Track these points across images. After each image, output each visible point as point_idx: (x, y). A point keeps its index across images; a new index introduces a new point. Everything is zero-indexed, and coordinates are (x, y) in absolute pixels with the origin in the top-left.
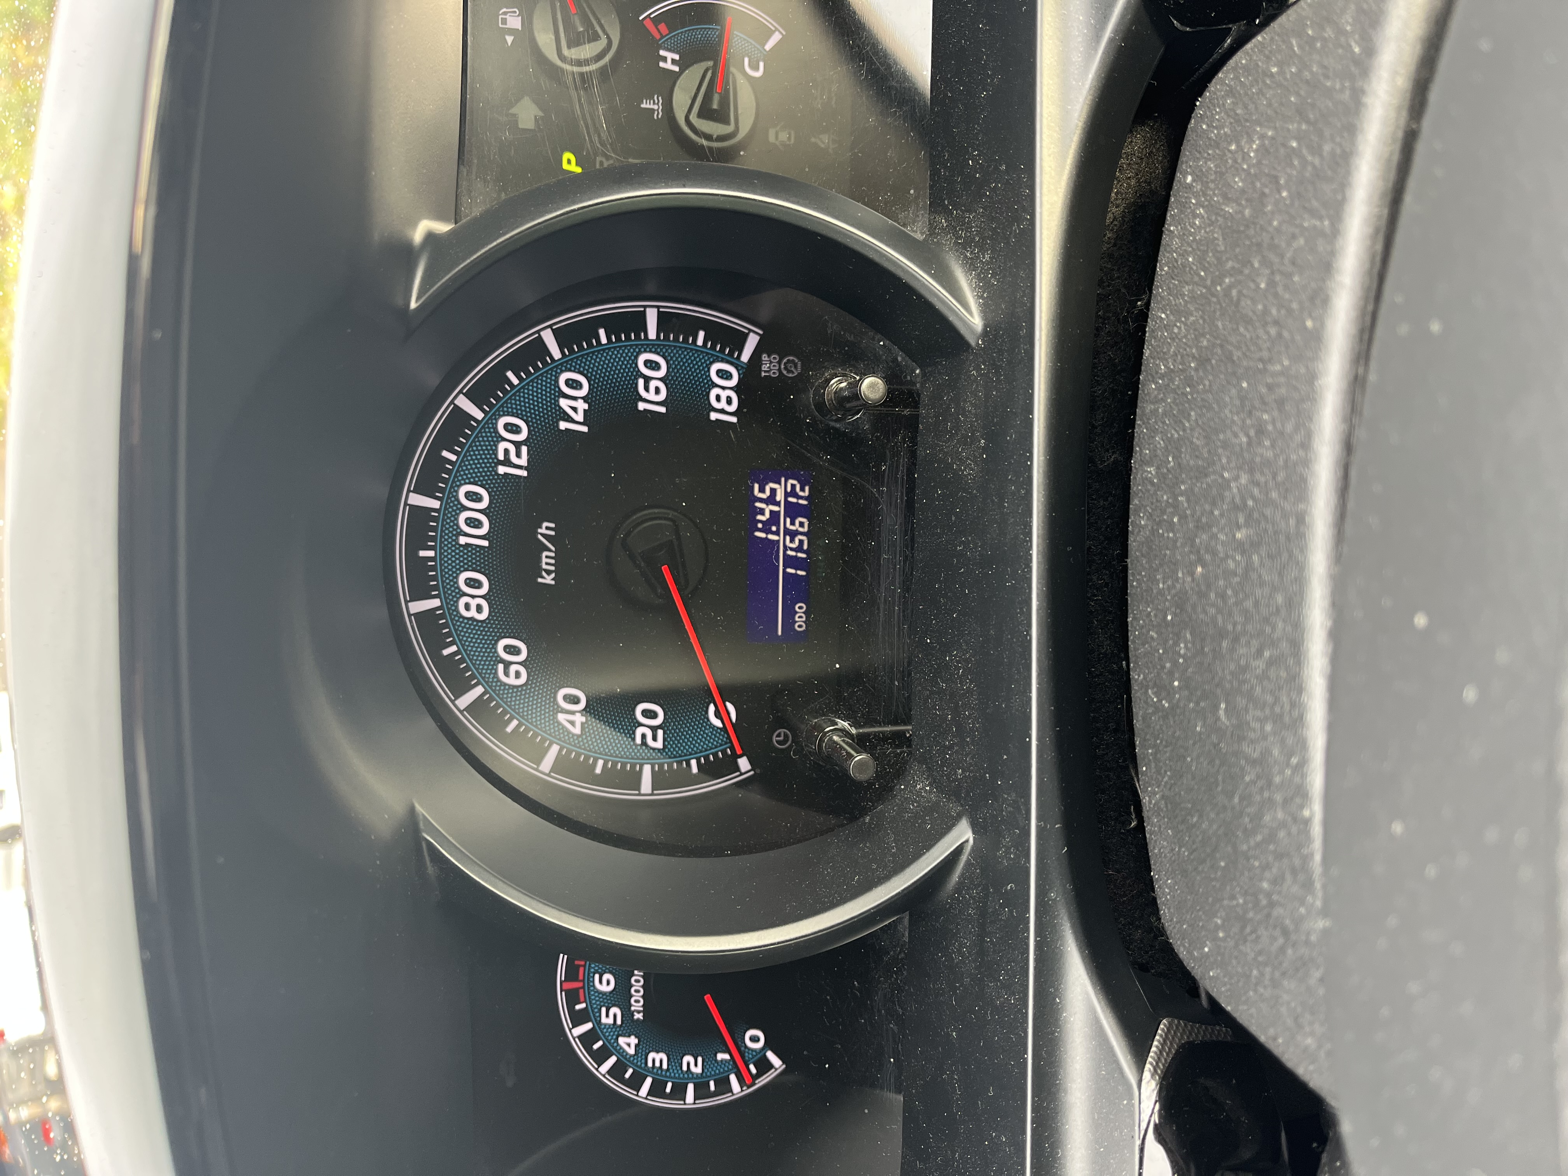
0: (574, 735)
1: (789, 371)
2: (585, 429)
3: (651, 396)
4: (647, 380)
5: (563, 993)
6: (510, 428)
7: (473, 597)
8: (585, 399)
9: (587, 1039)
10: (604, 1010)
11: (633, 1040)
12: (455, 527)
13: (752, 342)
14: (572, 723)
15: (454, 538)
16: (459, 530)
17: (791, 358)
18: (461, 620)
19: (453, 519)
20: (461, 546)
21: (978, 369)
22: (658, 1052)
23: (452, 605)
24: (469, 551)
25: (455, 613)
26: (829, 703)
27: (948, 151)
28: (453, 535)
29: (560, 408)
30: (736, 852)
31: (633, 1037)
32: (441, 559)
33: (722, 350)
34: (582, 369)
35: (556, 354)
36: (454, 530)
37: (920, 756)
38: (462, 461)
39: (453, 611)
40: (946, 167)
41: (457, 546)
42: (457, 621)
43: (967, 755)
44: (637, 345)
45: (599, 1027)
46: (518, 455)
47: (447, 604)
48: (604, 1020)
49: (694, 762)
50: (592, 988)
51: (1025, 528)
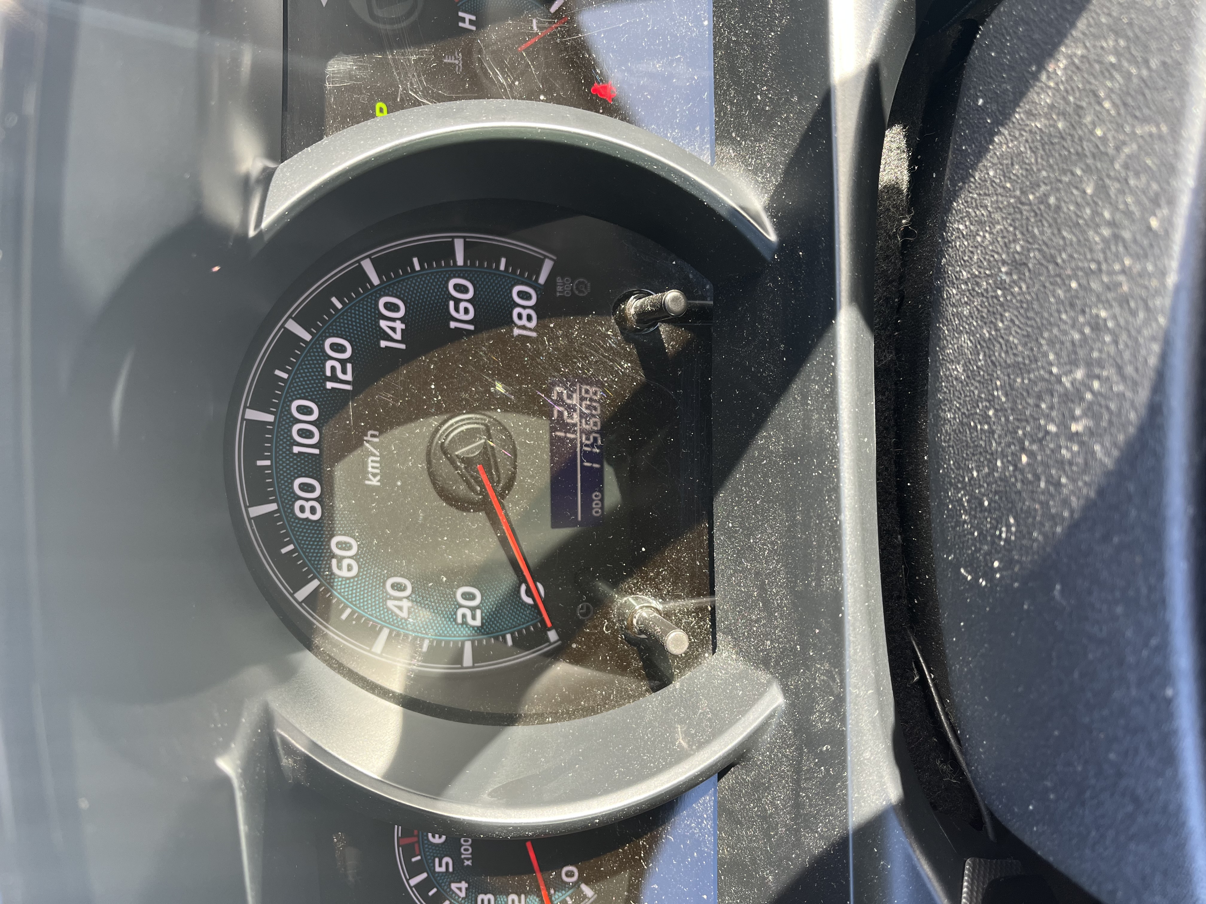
0: (402, 619)
1: (580, 291)
2: (403, 346)
3: (461, 316)
4: (457, 301)
5: (401, 849)
6: (335, 347)
7: (307, 500)
8: (402, 320)
9: (422, 888)
10: (437, 860)
11: (464, 885)
12: (289, 438)
13: (547, 267)
14: (400, 608)
15: (288, 448)
16: (292, 441)
17: (582, 280)
18: (297, 521)
19: (286, 431)
20: (295, 454)
21: (774, 280)
22: (486, 894)
23: (288, 508)
24: (301, 459)
25: (291, 515)
26: (638, 582)
27: (734, 89)
28: (288, 445)
29: (381, 328)
30: (557, 718)
31: (463, 882)
32: (276, 468)
33: (522, 274)
34: (398, 294)
35: (376, 281)
36: (288, 440)
37: (725, 628)
38: (293, 378)
39: (290, 513)
40: (732, 104)
41: (291, 455)
42: (293, 522)
43: (776, 628)
44: (447, 271)
45: (434, 877)
46: (344, 372)
47: (284, 507)
48: (438, 869)
49: (509, 637)
50: (426, 842)
51: (831, 423)
